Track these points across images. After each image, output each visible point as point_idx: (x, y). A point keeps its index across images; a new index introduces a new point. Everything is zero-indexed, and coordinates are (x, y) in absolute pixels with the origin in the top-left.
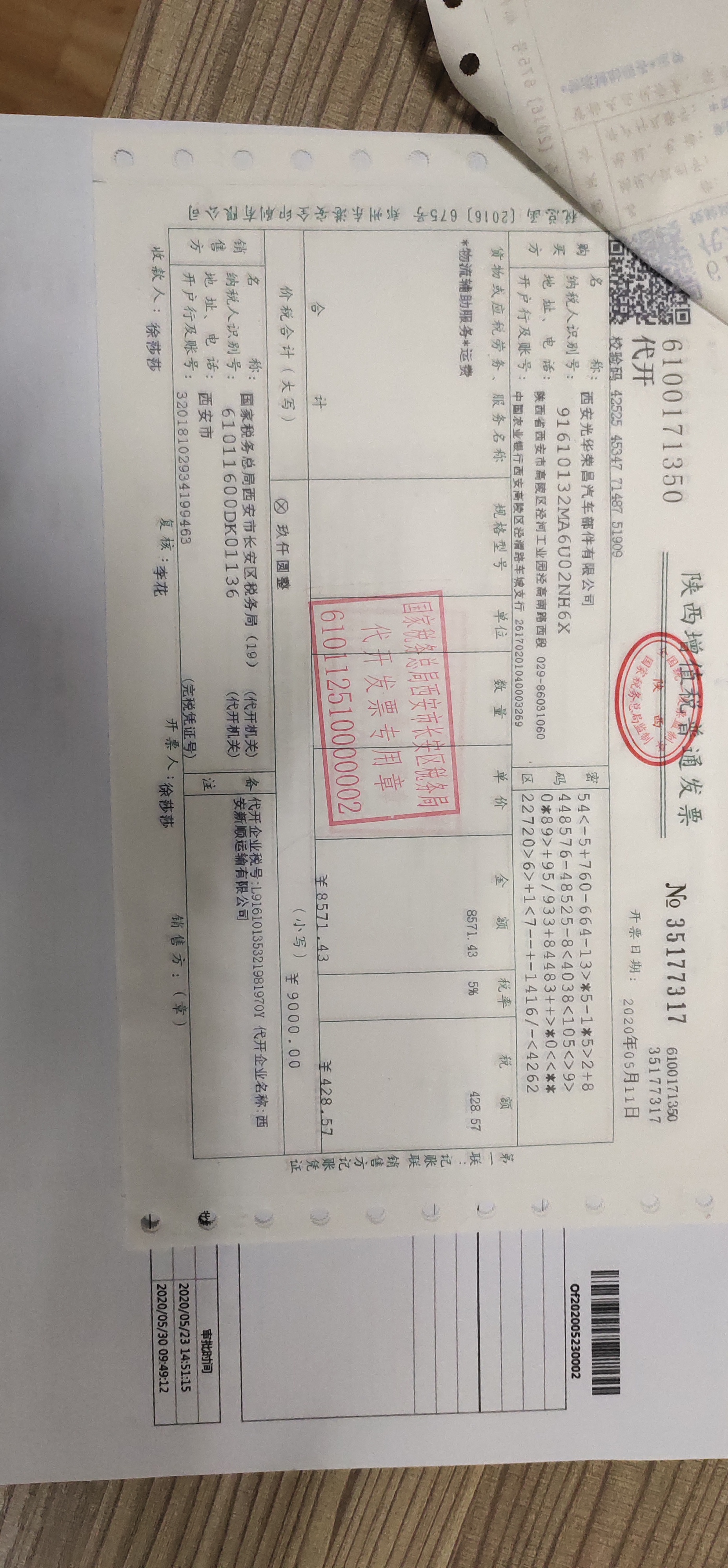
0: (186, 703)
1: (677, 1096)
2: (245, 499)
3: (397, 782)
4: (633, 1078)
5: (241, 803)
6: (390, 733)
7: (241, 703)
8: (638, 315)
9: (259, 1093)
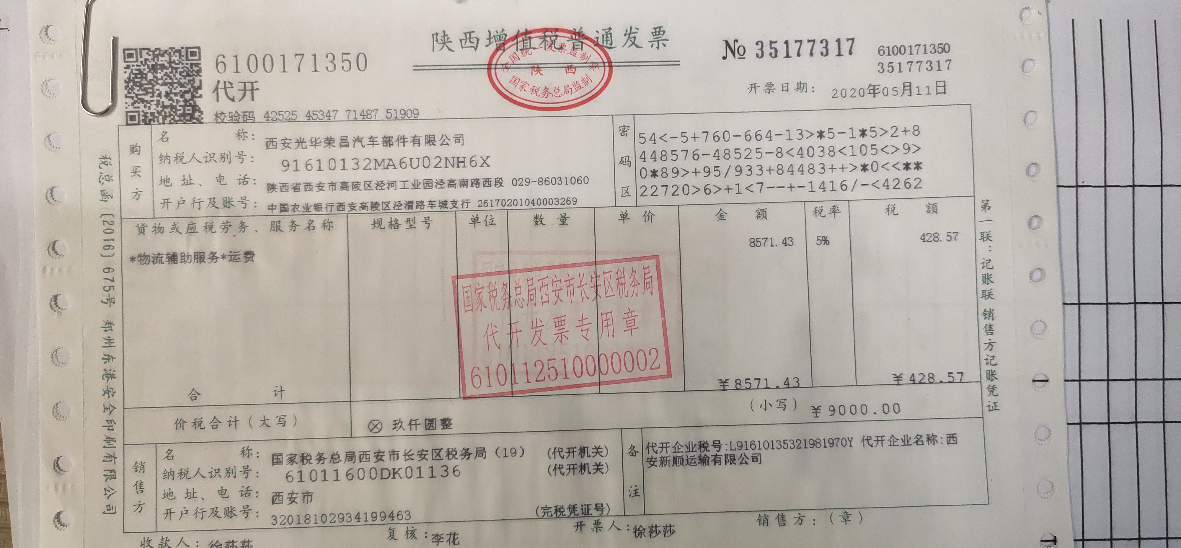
0: (559, 514)
1: (925, 46)
2: (368, 460)
3: (630, 315)
4: (907, 87)
5: (651, 461)
6: (585, 322)
7: (558, 461)
8: (193, 96)
9: (925, 443)
